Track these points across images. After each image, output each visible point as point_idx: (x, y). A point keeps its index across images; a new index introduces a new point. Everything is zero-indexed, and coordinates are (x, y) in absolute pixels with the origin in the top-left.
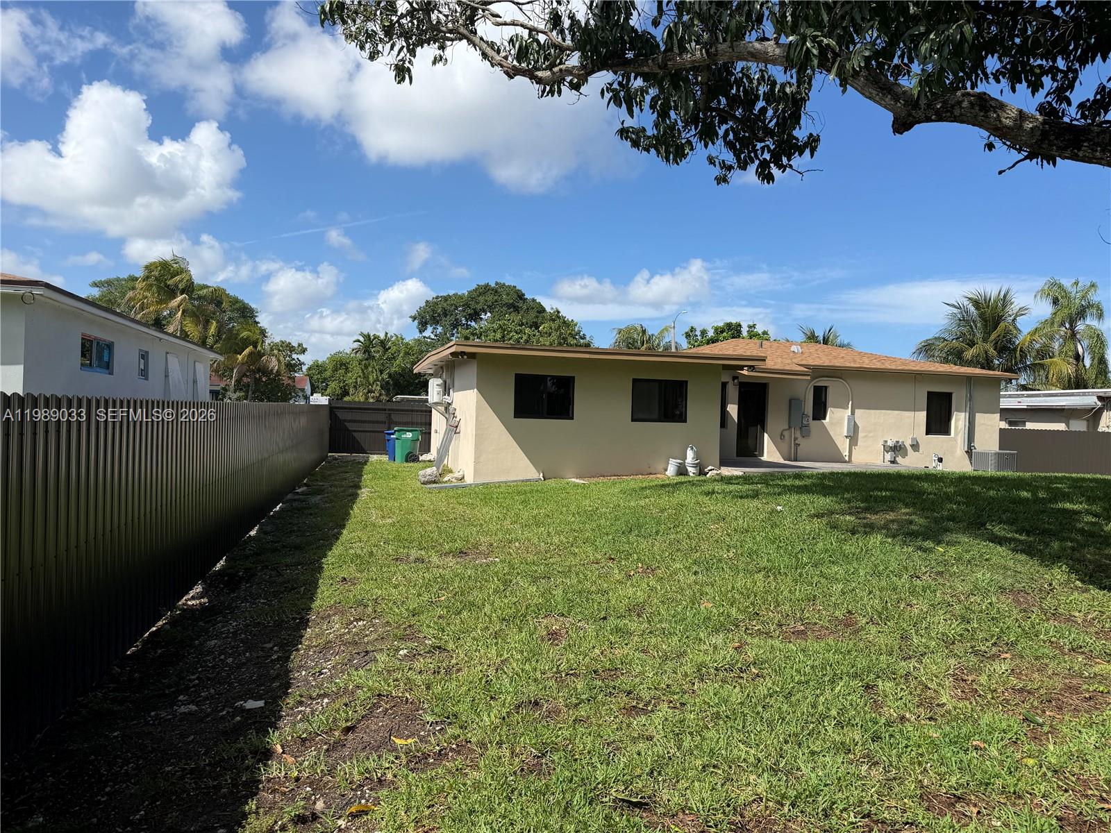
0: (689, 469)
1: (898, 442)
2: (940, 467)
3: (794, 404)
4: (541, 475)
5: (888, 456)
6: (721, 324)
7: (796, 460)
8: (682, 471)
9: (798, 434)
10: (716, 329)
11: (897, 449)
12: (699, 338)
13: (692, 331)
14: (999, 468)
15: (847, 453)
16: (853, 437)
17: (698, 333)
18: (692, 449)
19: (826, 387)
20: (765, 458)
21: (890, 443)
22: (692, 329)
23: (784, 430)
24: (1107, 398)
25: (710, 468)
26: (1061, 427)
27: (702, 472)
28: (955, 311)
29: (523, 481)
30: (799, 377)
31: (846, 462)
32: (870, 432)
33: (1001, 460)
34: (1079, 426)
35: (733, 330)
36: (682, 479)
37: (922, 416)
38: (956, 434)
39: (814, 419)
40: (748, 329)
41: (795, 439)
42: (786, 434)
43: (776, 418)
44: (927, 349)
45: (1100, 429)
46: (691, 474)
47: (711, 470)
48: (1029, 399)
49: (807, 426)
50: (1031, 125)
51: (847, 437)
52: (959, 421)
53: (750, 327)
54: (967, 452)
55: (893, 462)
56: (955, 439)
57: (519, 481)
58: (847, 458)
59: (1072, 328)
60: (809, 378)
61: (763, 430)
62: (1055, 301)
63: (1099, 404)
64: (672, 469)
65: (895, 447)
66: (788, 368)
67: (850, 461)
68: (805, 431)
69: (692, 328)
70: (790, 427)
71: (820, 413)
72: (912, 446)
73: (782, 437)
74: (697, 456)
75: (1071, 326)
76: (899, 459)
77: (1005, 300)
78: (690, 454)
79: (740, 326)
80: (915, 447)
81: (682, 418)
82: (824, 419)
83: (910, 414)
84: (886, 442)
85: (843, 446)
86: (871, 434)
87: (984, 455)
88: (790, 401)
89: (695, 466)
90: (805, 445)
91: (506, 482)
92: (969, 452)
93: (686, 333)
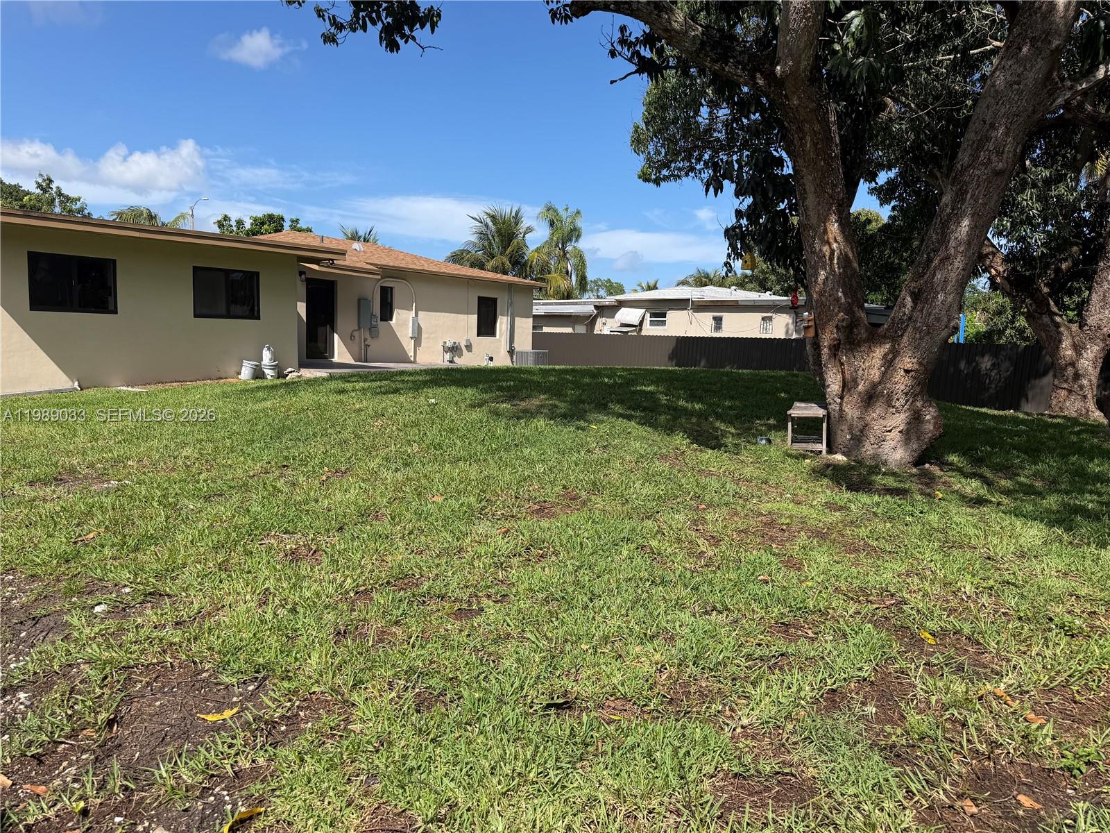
0: (267, 371)
1: (455, 343)
2: (491, 364)
3: (362, 303)
4: (76, 383)
5: (447, 357)
6: (260, 215)
7: (366, 361)
8: (258, 374)
9: (368, 336)
10: (255, 220)
11: (454, 350)
12: (235, 229)
13: (225, 220)
14: (536, 362)
15: (412, 354)
16: (417, 339)
17: (233, 223)
18: (269, 349)
19: (391, 288)
20: (336, 359)
21: (449, 344)
22: (226, 218)
23: (353, 331)
24: (601, 307)
25: (290, 369)
26: (569, 330)
27: (281, 375)
28: (479, 224)
29: (50, 392)
30: (371, 276)
31: (411, 362)
32: (432, 333)
33: (538, 358)
34: (581, 329)
35: (275, 223)
36: (259, 383)
37: (474, 319)
38: (500, 336)
39: (381, 320)
40: (290, 223)
41: (365, 340)
42: (356, 334)
43: (345, 318)
44: (457, 258)
45: (595, 332)
46: (269, 377)
47: (291, 372)
48: (544, 307)
49: (376, 327)
50: (693, 34)
51: (411, 338)
52: (502, 323)
53: (293, 221)
54: (509, 352)
55: (451, 362)
56: (499, 340)
57: (45, 392)
58: (412, 359)
59: (563, 249)
60: (379, 277)
61: (333, 330)
62: (552, 224)
63: (595, 311)
64: (247, 372)
65: (453, 347)
66: (358, 265)
67: (414, 362)
68: (373, 331)
69: (226, 216)
70: (359, 328)
71: (387, 314)
72: (466, 346)
73: (352, 337)
74: (274, 358)
75: (563, 246)
76: (456, 359)
77: (517, 218)
78: (267, 356)
79: (282, 219)
80: (469, 347)
81: (254, 314)
82: (391, 320)
83: (463, 317)
84: (445, 343)
85: (409, 346)
86: (433, 336)
87: (523, 354)
88: (359, 300)
89: (273, 368)
90: (375, 346)
91: (25, 395)
92: (511, 352)
93: (219, 222)
